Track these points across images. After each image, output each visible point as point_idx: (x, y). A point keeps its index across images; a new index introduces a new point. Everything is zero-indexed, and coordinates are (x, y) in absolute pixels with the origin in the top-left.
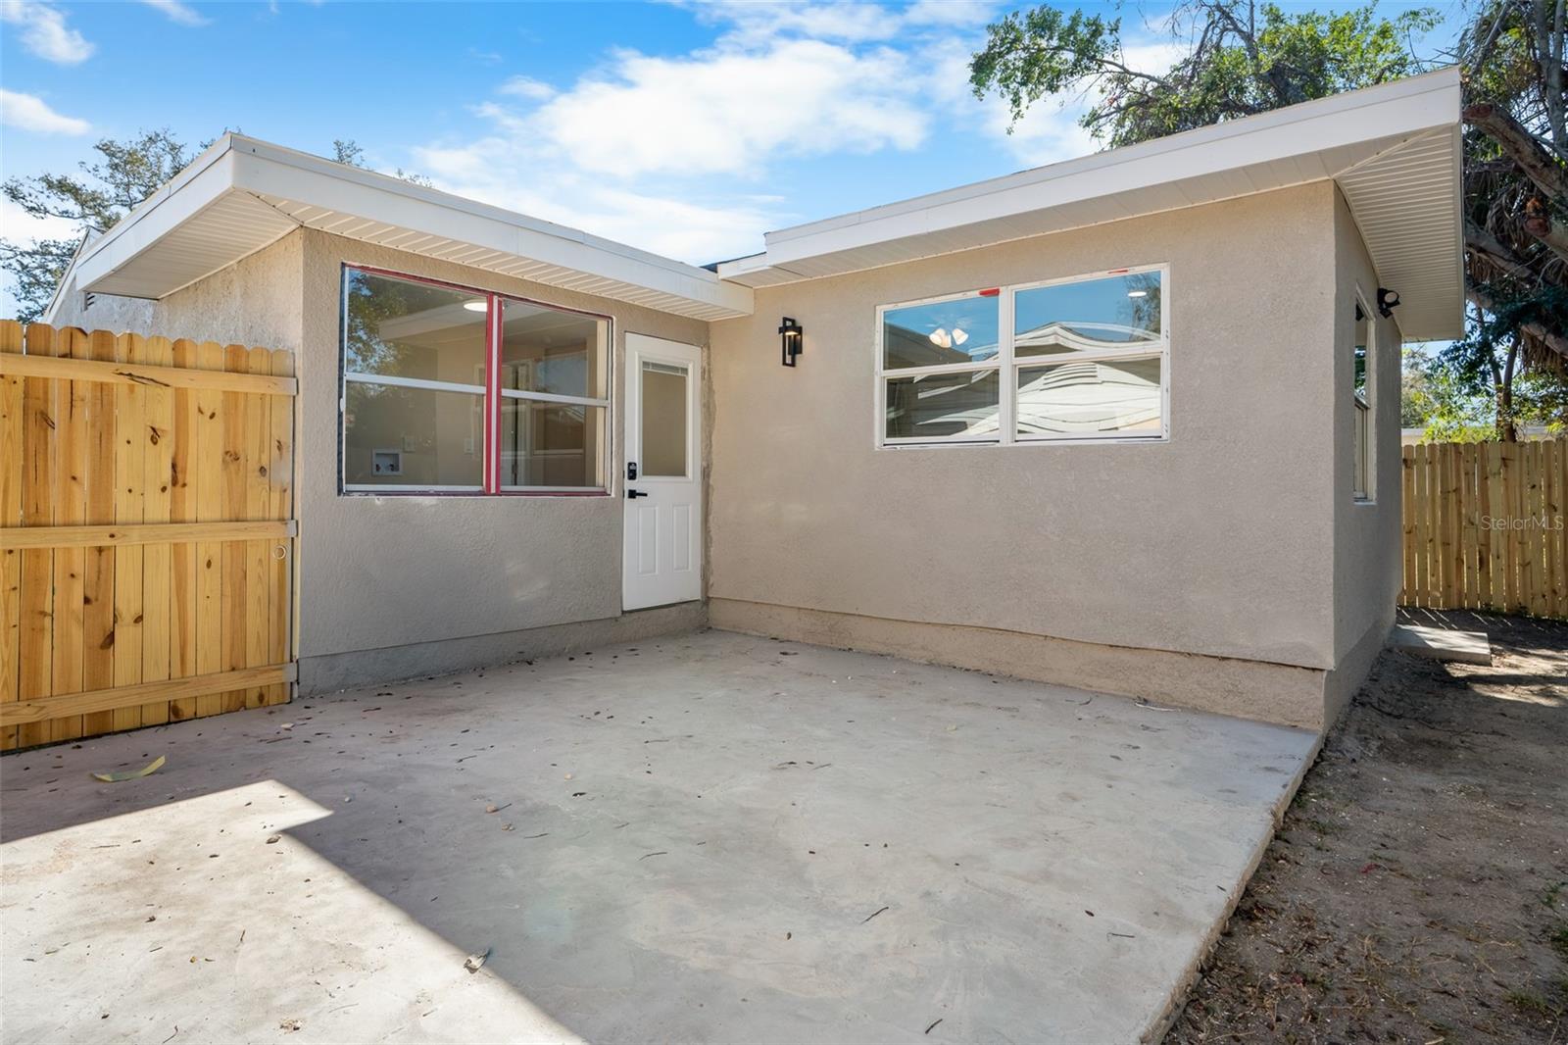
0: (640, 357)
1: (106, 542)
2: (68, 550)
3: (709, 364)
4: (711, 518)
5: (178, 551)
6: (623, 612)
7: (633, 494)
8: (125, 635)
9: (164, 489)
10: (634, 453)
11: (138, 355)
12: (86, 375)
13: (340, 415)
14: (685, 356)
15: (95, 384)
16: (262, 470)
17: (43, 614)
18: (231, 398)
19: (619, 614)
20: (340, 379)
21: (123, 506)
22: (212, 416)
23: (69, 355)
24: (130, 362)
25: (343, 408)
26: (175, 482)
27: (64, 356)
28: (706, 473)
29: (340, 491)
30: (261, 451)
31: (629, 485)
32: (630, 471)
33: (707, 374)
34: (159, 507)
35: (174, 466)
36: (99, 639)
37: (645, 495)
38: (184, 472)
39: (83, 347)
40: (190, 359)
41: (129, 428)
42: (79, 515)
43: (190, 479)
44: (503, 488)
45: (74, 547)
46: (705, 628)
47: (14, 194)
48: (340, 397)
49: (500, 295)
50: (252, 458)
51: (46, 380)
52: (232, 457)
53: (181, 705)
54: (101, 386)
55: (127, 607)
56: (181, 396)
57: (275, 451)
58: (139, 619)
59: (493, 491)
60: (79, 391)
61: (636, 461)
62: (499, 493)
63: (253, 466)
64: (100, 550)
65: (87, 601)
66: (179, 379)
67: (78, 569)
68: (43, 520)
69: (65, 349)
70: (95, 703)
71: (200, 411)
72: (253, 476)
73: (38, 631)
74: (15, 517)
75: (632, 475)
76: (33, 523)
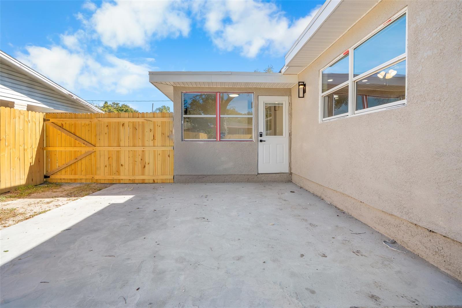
0: (264, 102)
1: (144, 150)
2: (139, 151)
3: (291, 101)
4: (292, 148)
5: (154, 151)
6: (258, 174)
7: (261, 141)
8: (147, 166)
9: (152, 140)
10: (262, 129)
11: (148, 116)
12: (141, 120)
13: (182, 124)
14: (283, 100)
15: (142, 122)
16: (168, 136)
17: (136, 161)
18: (163, 123)
19: (257, 174)
20: (182, 117)
21: (146, 143)
22: (160, 126)
23: (138, 117)
24: (147, 117)
26: (154, 139)
27: (138, 118)
28: (290, 135)
29: (182, 141)
30: (168, 133)
31: (260, 138)
32: (260, 134)
33: (290, 104)
34: (151, 143)
35: (154, 136)
36: (143, 167)
37: (265, 141)
38: (155, 137)
39: (140, 116)
40: (156, 116)
41: (147, 130)
42: (140, 145)
43: (156, 138)
44: (221, 139)
45: (139, 149)
46: (290, 181)
48: (182, 120)
49: (219, 92)
50: (166, 134)
51: (135, 122)
52: (163, 134)
53: (155, 180)
54: (143, 122)
55: (147, 161)
56: (154, 123)
57: (170, 132)
58: (149, 164)
59: (218, 140)
60: (140, 123)
61: (262, 132)
62: (220, 141)
63: (166, 136)
64: (143, 151)
65: (141, 160)
66: (154, 120)
67: (140, 154)
68: (136, 146)
69: (138, 116)
70: (142, 177)
71: (157, 125)
72: (167, 137)
73: (135, 164)
74: (132, 145)
75: (261, 135)
76: (134, 146)
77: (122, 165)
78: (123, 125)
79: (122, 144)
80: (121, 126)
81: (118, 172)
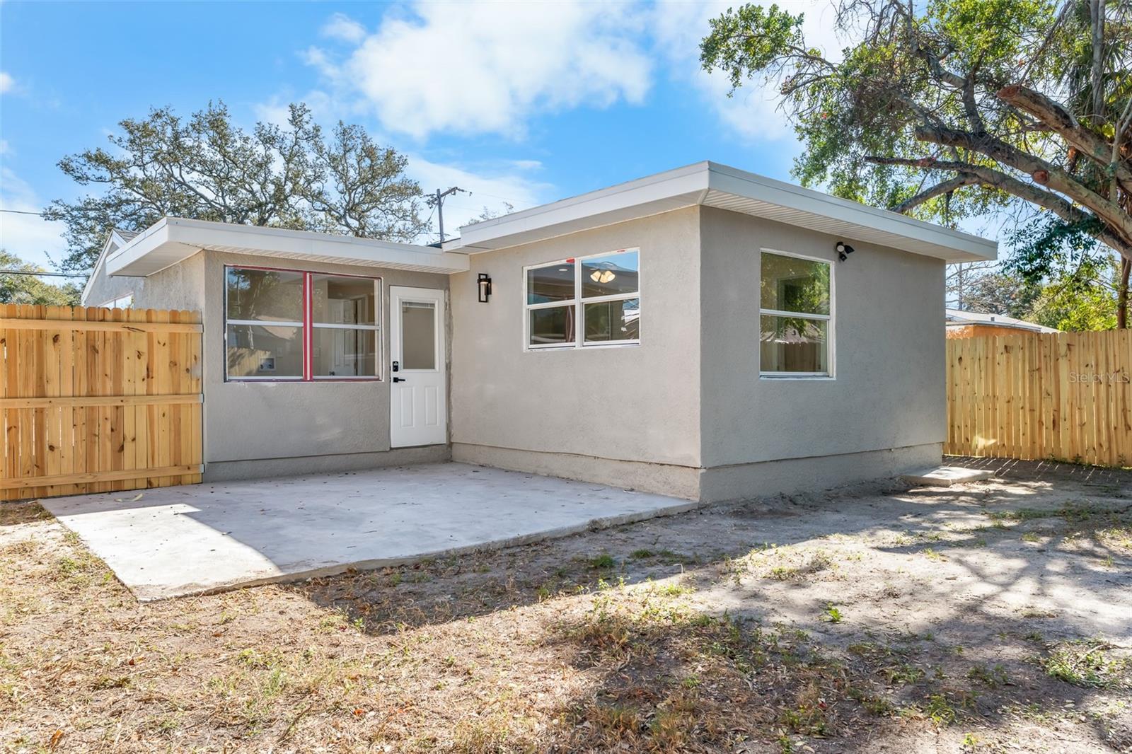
0: (400, 300)
1: (120, 404)
2: (104, 407)
3: (449, 300)
4: (452, 394)
5: (150, 408)
6: (391, 449)
7: (396, 380)
8: (128, 447)
9: (143, 380)
10: (397, 355)
11: (132, 318)
12: (110, 328)
13: (225, 341)
14: (435, 297)
15: (114, 332)
16: (187, 370)
17: (95, 435)
18: (173, 336)
19: (388, 449)
20: (224, 323)
21: (127, 388)
22: (164, 345)
23: (103, 320)
24: (128, 322)
25: (226, 338)
26: (148, 376)
27: (101, 321)
28: (449, 367)
29: (225, 381)
30: (187, 361)
31: (394, 375)
32: (394, 366)
33: (448, 306)
34: (141, 388)
35: (148, 369)
36: (118, 448)
37: (405, 380)
38: (152, 372)
39: (109, 316)
40: (154, 318)
41: (129, 352)
42: (109, 391)
43: (155, 375)
44: (314, 377)
45: (106, 406)
46: (449, 460)
47: (66, 168)
48: (224, 332)
49: (310, 272)
50: (183, 365)
51: (94, 332)
52: (173, 364)
53: (153, 480)
54: (117, 333)
55: (129, 436)
56: (150, 336)
57: (193, 360)
58: (134, 440)
59: (308, 379)
60: (108, 336)
61: (398, 360)
62: (312, 380)
63: (183, 368)
64: (117, 407)
65: (112, 430)
66: (149, 328)
67: (109, 416)
68: (94, 394)
69: (101, 318)
70: (116, 476)
71: (159, 343)
72: (183, 373)
73: (93, 443)
74: (84, 392)
75: (396, 369)
76: (90, 395)
77: (52, 448)
78: (56, 339)
79: (52, 389)
80: (50, 341)
81: (40, 467)
